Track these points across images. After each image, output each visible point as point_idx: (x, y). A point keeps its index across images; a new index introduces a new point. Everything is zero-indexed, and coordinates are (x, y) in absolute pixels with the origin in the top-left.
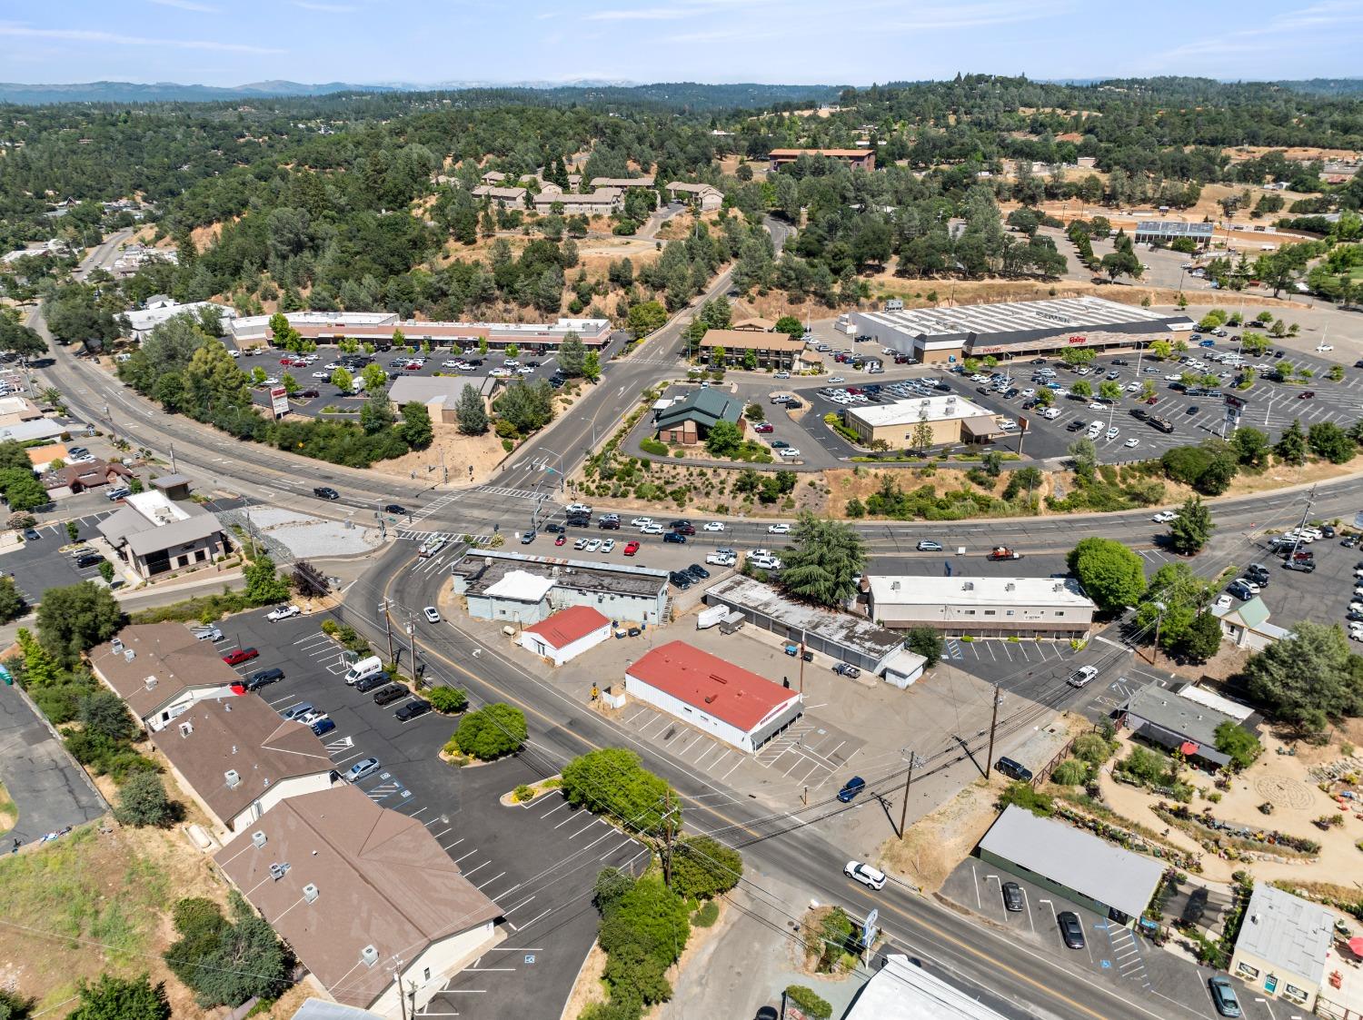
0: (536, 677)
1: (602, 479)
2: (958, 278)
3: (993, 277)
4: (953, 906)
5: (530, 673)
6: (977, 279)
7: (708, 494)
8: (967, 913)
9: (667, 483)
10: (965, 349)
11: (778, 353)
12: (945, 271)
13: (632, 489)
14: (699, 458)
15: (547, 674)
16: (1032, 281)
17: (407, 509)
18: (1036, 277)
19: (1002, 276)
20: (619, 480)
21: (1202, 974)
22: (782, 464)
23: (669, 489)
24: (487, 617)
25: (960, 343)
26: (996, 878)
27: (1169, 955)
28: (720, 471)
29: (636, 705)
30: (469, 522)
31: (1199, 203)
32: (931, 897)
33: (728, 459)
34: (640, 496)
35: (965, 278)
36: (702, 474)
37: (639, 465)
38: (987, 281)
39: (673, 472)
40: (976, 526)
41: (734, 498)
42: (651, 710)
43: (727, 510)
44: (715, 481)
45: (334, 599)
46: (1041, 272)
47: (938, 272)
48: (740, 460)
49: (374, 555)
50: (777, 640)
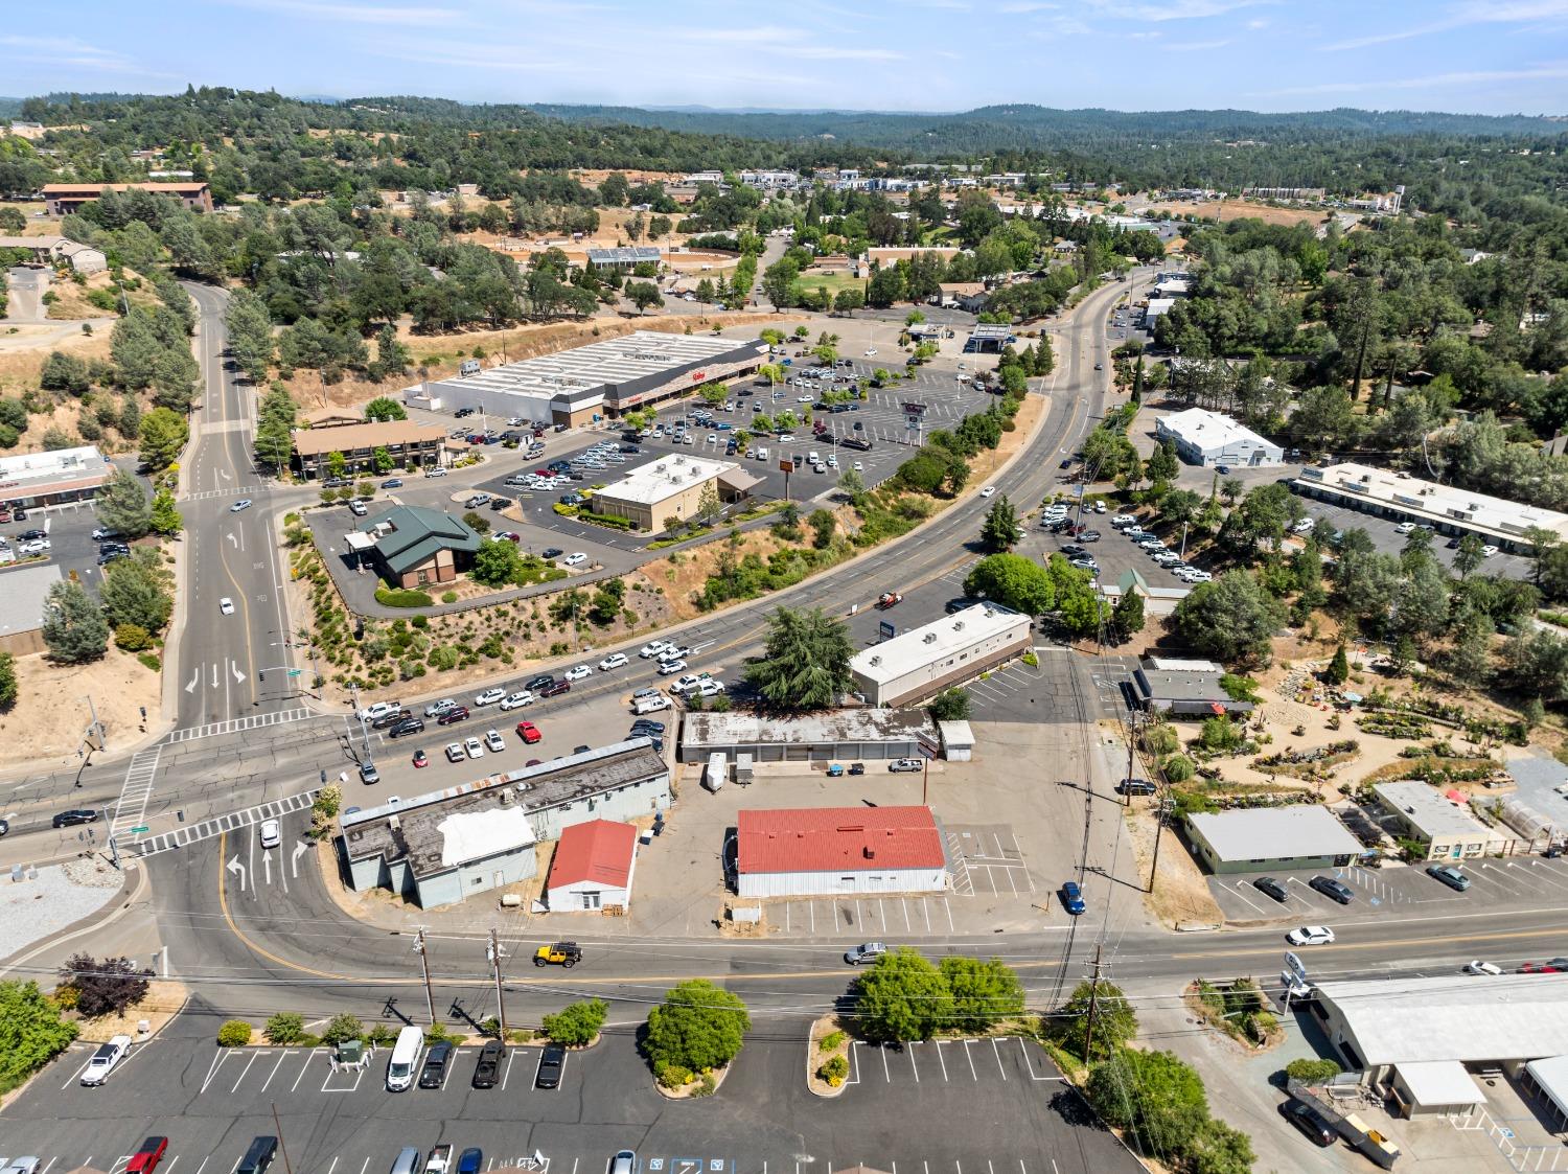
0: (613, 939)
1: (369, 662)
2: (486, 328)
3: (525, 323)
4: (1247, 924)
5: (603, 939)
6: (508, 327)
7: (527, 637)
8: (1263, 923)
9: (464, 639)
10: (608, 403)
11: (414, 446)
12: (469, 321)
13: (424, 662)
14: (477, 595)
15: (625, 928)
16: (566, 323)
17: (96, 808)
18: (568, 317)
19: (535, 320)
20: (396, 654)
21: (1418, 870)
22: (580, 576)
23: (475, 646)
24: (454, 900)
25: (599, 399)
26: (1244, 882)
27: (1390, 870)
28: (521, 603)
29: (774, 905)
30: (234, 787)
31: (600, 228)
32: (1225, 927)
33: (514, 587)
34: (446, 667)
35: (495, 328)
36: (503, 614)
37: (410, 628)
38: (520, 328)
39: (464, 623)
40: (821, 582)
41: (562, 631)
42: (799, 902)
43: (565, 648)
44: (524, 617)
45: (169, 993)
46: (572, 311)
47: (461, 324)
48: (529, 584)
49: (133, 899)
50: (804, 766)
